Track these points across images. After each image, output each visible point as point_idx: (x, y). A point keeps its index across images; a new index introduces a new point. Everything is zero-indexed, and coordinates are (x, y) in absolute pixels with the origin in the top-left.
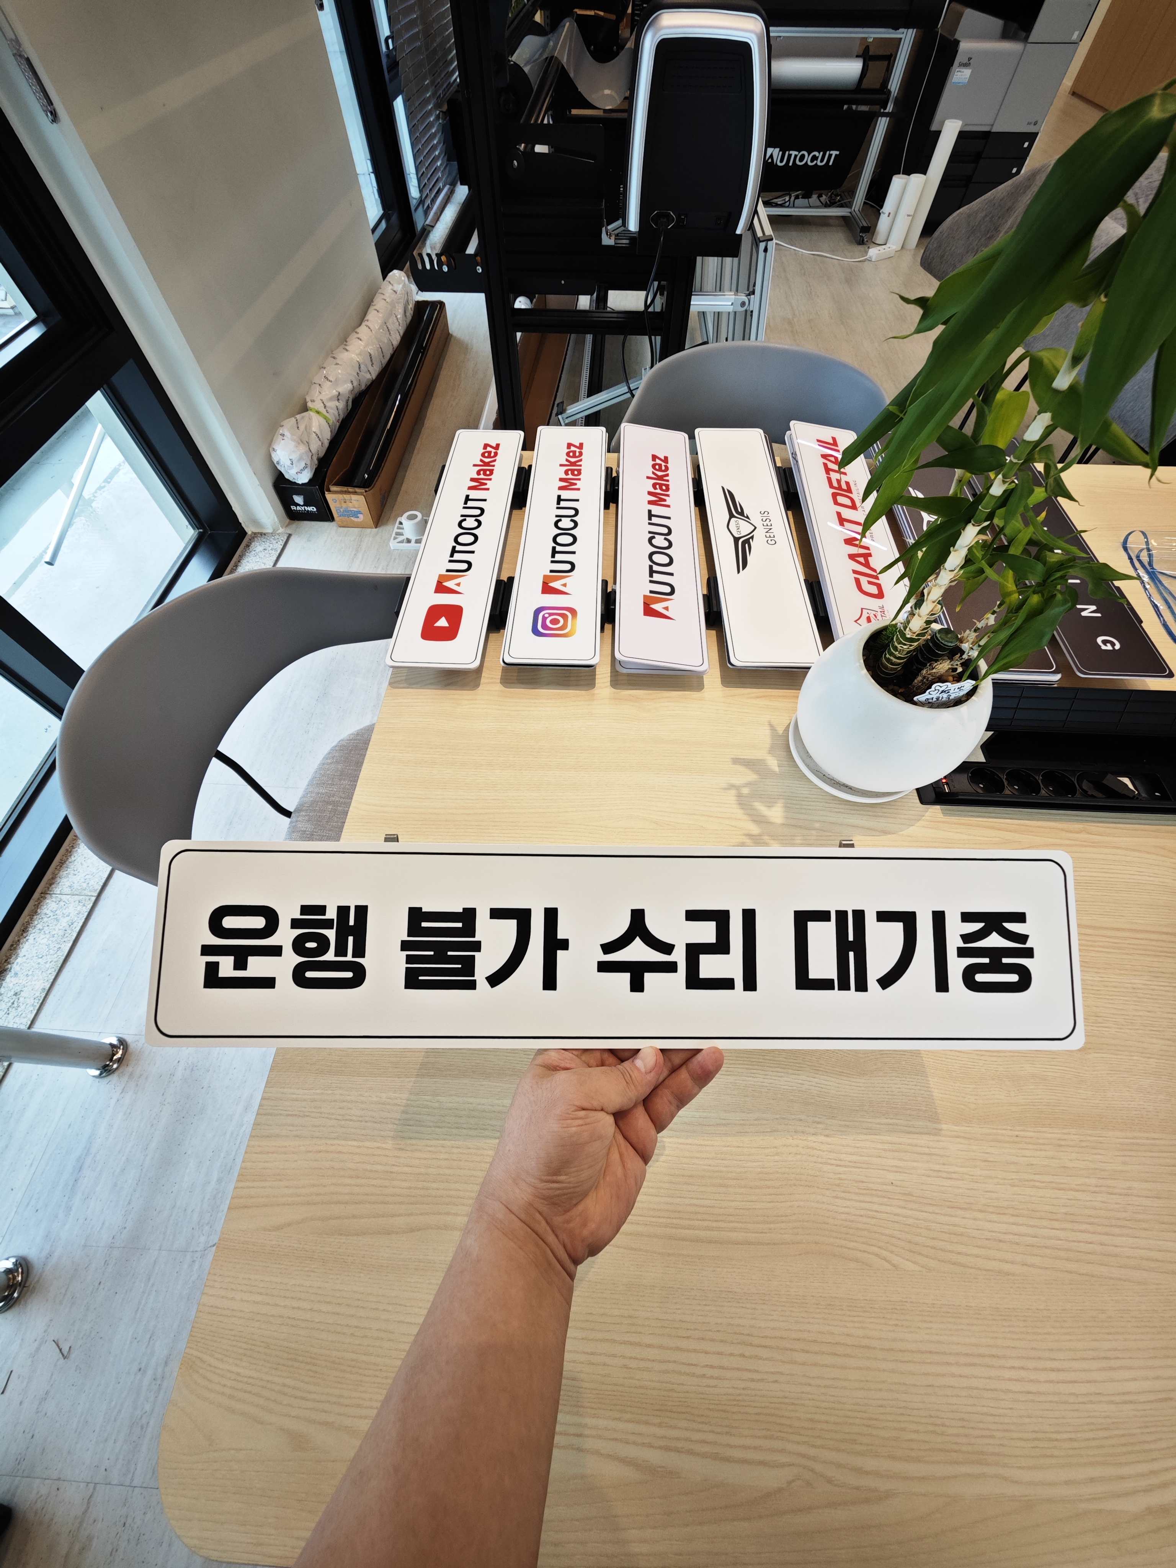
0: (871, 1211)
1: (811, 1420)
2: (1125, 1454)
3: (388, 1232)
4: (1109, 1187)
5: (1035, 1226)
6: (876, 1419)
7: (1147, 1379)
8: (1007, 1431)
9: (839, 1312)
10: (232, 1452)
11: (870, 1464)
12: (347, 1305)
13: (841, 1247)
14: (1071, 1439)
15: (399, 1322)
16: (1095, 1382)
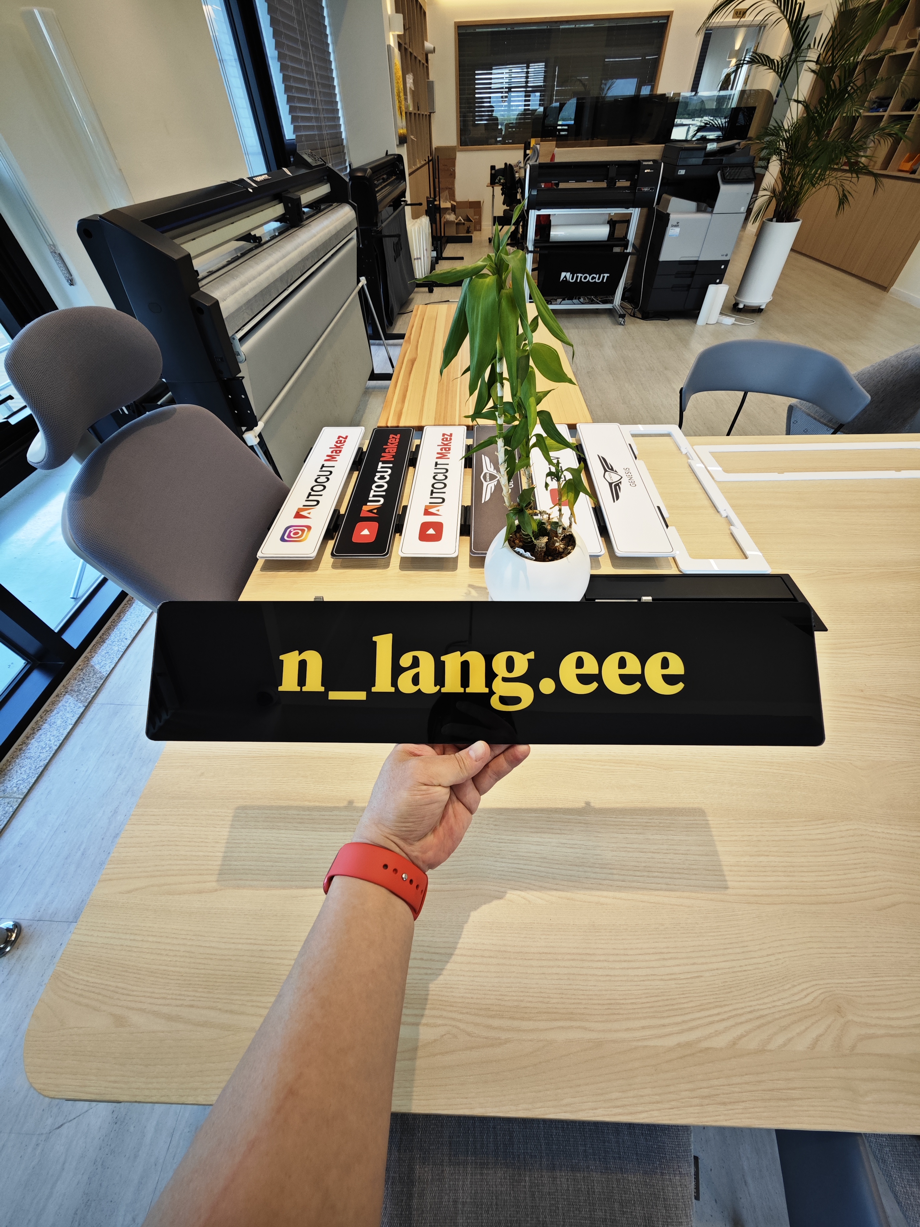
0: (518, 869)
1: (462, 997)
2: (667, 1011)
3: (200, 892)
4: (676, 850)
5: (624, 875)
6: (505, 995)
7: (687, 965)
8: (590, 999)
9: (489, 931)
10: (76, 1029)
11: (496, 1022)
12: (167, 937)
13: (496, 891)
14: (632, 1003)
15: (199, 946)
16: (653, 968)
